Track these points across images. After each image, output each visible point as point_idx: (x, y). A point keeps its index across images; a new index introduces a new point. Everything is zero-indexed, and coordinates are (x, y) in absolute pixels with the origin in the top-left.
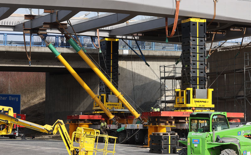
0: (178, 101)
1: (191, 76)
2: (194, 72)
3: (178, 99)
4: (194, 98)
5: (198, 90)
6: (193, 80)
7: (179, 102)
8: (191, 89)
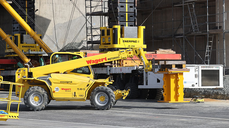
0: (104, 41)
1: (119, 11)
2: (122, 7)
3: (104, 38)
4: (122, 37)
5: (127, 28)
6: (122, 16)
7: (105, 43)
8: (118, 27)
